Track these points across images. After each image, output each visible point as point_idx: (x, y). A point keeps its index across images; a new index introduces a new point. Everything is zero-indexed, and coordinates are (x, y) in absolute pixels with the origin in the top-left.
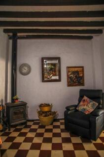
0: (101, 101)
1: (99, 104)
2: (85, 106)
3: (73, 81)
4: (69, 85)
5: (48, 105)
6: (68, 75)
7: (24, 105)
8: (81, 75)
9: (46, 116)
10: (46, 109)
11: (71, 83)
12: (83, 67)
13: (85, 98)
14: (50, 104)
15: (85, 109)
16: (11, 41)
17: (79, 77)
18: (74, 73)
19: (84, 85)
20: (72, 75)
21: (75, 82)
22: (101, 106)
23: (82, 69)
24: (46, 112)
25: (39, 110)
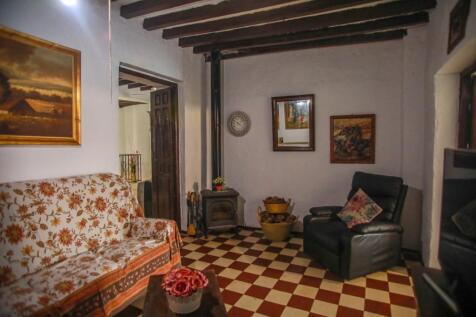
0: (394, 206)
1: (386, 211)
2: (355, 212)
3: (346, 151)
4: (334, 160)
5: (281, 201)
6: (332, 137)
7: (233, 195)
8: (367, 137)
9: (273, 222)
10: (276, 208)
11: (339, 155)
12: (372, 117)
13: (360, 193)
14: (286, 200)
15: (351, 218)
16: (209, 64)
17: (362, 141)
18: (347, 130)
19: (373, 162)
20: (343, 137)
21: (350, 155)
22: (390, 216)
23: (370, 120)
24: (275, 215)
25: (264, 209)
